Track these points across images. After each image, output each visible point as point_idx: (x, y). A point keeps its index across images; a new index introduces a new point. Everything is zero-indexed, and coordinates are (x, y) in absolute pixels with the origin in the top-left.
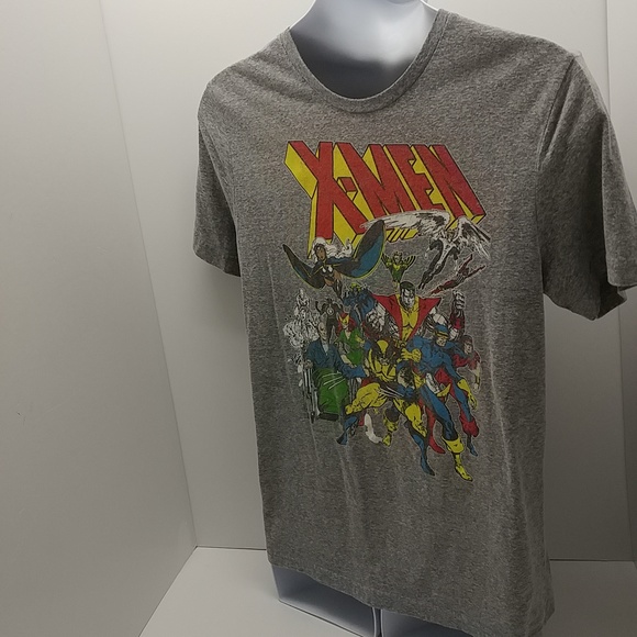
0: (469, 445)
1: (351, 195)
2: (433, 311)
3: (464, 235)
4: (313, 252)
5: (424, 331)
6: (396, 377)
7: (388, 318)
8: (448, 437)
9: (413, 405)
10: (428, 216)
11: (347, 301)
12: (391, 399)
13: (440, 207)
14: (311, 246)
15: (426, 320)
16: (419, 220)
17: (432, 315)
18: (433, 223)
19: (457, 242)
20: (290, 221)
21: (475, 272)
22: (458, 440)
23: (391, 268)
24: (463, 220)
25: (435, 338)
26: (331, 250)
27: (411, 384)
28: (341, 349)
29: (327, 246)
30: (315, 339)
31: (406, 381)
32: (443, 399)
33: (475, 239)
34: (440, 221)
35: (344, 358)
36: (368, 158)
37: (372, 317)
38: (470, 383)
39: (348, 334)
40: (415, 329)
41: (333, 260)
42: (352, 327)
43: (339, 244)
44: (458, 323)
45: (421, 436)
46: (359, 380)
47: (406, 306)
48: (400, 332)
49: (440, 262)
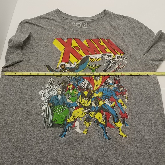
0: (124, 123)
1: (78, 51)
2: (108, 79)
3: (118, 59)
4: (60, 66)
5: (104, 86)
6: (91, 104)
7: (89, 84)
8: (116, 121)
9: (99, 113)
10: (106, 55)
11: (72, 80)
12: (88, 113)
13: (109, 53)
14: (59, 64)
15: (105, 82)
16: (102, 56)
17: (107, 81)
18: (107, 56)
19: (116, 60)
20: (51, 58)
21: (122, 67)
22: (120, 122)
23: (91, 69)
24: (117, 55)
25: (109, 87)
26: (67, 65)
27: (97, 105)
28: (67, 97)
29: (66, 64)
30: (55, 94)
31: (95, 104)
32: (113, 107)
33: (122, 59)
34: (109, 56)
35: (68, 100)
36: (85, 42)
37: (82, 84)
38: (123, 100)
39: (71, 91)
40: (100, 86)
41: (68, 68)
42: (73, 88)
43: (71, 63)
44: (117, 82)
45: (103, 124)
46: (74, 107)
47: (96, 80)
48: (93, 88)
49: (110, 66)
